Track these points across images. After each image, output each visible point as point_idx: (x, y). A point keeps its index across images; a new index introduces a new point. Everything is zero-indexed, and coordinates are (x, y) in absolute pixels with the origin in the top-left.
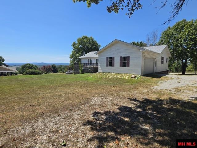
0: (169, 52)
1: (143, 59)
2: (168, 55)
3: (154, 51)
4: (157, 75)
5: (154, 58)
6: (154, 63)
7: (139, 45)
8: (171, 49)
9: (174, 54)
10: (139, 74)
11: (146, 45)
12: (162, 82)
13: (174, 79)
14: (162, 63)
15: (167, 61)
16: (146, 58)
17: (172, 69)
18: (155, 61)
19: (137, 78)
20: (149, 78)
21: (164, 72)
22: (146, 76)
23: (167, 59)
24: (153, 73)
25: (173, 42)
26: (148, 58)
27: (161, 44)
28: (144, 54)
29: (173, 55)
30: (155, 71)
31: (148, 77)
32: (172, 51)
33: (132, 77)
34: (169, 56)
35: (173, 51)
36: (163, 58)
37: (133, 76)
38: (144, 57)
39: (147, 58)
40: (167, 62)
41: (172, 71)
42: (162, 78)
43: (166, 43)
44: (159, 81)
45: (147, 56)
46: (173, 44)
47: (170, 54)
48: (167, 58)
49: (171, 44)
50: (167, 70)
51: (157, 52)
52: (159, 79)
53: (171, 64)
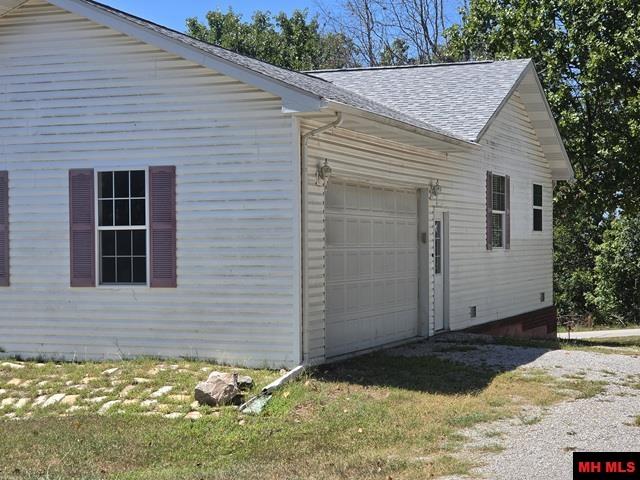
0: (552, 132)
1: (317, 191)
2: (549, 157)
3: (414, 114)
4: (456, 357)
5: (419, 190)
6: (423, 238)
7: (269, 54)
8: (568, 102)
9: (590, 147)
10: (276, 359)
11: (339, 56)
12: (497, 426)
13: (598, 389)
14: (497, 234)
15: (537, 215)
16: (338, 191)
17: (591, 288)
18: (433, 215)
19: (257, 406)
20: (378, 394)
21: (516, 330)
22: (351, 381)
23: (538, 200)
24: (420, 340)
25: (576, 40)
26: (359, 187)
27: (479, 48)
28: (317, 150)
29: (582, 156)
30: (434, 325)
31: (366, 382)
32: (575, 117)
33: (205, 399)
34: (553, 173)
35: (586, 125)
36: (498, 190)
37: (215, 382)
38: (322, 171)
39: (351, 185)
40: (538, 226)
41: (592, 307)
42: (498, 385)
43: (523, 41)
44: (468, 422)
45: (347, 162)
46: (584, 57)
47: (558, 148)
48: (537, 190)
49: (564, 57)
50: (549, 302)
51: (448, 129)
52: (467, 399)
53: (583, 248)
